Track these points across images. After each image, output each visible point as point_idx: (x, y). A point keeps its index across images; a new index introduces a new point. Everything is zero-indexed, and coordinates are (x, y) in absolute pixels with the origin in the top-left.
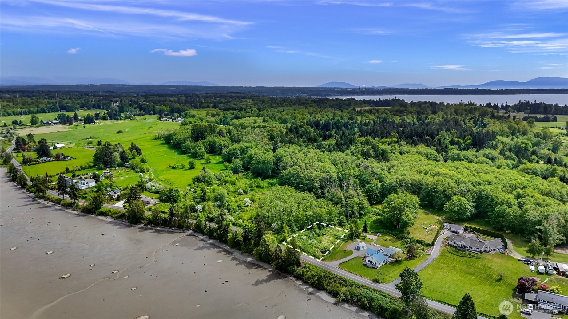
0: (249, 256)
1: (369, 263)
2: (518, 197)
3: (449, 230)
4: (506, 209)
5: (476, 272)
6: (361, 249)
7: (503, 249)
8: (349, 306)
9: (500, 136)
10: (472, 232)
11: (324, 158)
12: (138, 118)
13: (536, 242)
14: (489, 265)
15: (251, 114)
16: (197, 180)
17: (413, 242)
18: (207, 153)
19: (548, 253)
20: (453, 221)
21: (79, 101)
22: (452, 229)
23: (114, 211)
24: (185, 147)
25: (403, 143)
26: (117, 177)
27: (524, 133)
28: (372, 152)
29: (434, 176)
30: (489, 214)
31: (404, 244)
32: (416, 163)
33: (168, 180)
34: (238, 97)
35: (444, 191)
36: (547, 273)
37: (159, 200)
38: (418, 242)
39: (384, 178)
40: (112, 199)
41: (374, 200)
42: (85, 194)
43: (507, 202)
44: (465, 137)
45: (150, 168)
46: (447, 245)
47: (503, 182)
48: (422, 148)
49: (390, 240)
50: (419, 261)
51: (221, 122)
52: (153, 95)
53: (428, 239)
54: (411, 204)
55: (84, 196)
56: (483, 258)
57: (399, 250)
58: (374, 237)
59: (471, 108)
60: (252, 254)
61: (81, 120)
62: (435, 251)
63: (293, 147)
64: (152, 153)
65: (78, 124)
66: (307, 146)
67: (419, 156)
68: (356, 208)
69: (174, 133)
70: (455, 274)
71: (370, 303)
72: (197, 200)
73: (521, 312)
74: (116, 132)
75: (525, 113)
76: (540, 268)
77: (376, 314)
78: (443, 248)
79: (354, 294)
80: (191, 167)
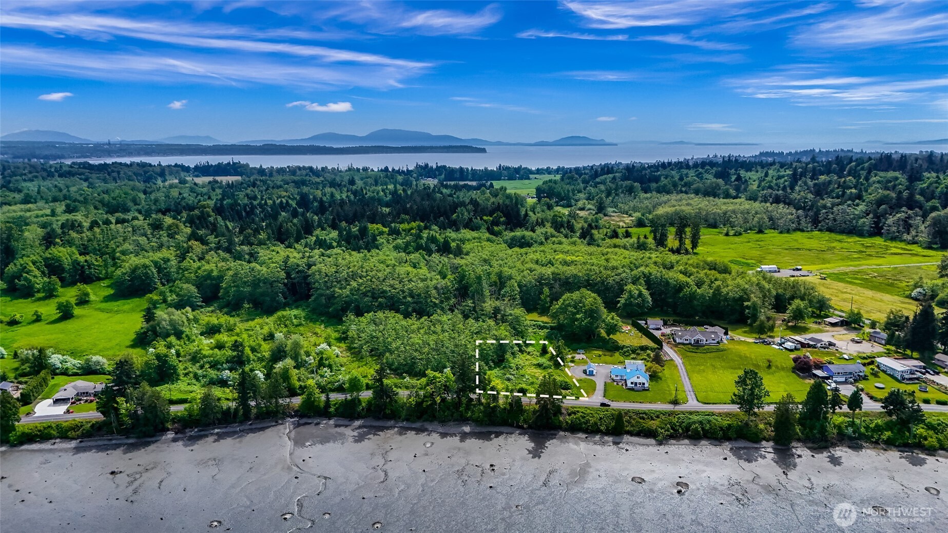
1: (633, 385)
6: (594, 373)
14: (743, 354)
22: (652, 326)
36: (796, 349)
46: (676, 345)
49: (605, 355)
50: (670, 369)
56: (729, 349)
57: (639, 362)
62: (674, 355)
76: (789, 345)
77: (716, 439)
78: (676, 349)
79: (674, 424)
80: (66, 314)
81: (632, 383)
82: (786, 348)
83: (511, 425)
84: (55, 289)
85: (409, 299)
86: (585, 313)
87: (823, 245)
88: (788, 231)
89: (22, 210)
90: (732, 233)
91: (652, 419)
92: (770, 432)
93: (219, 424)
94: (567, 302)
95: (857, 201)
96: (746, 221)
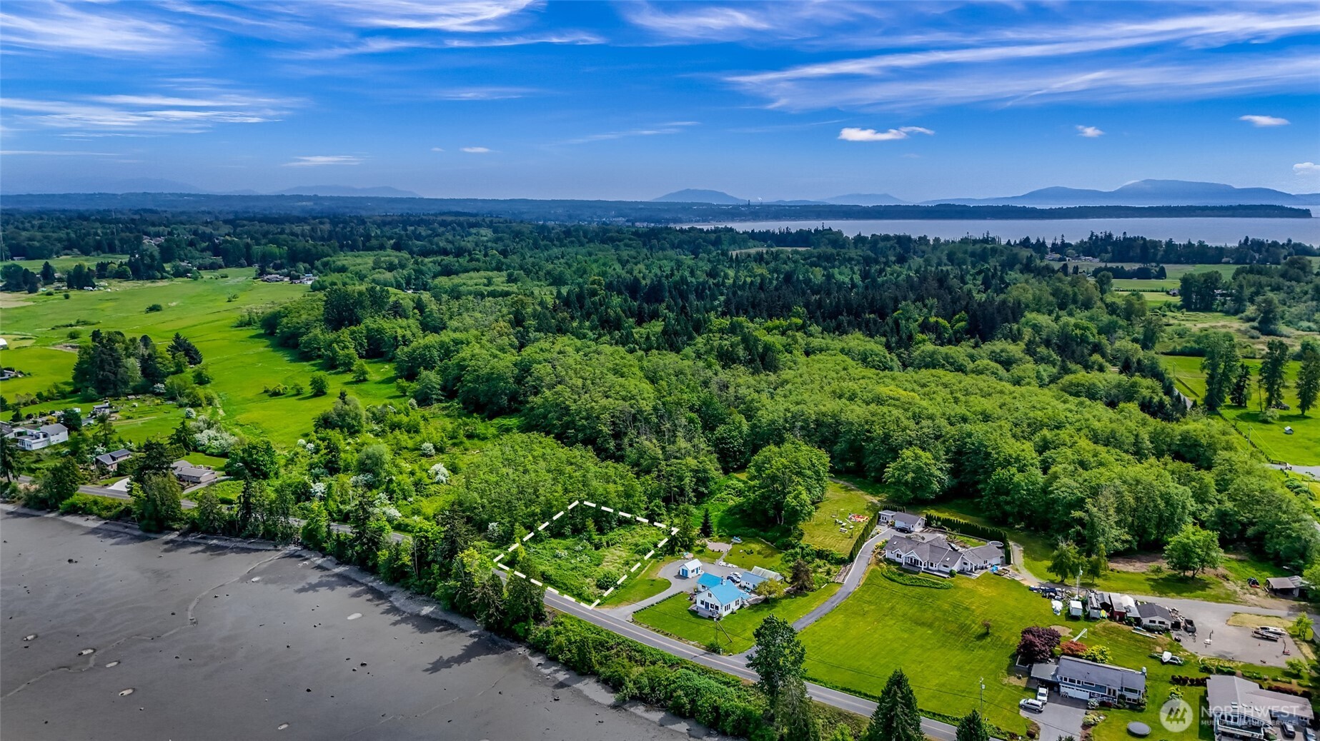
0: (427, 603)
1: (704, 607)
2: (1043, 447)
3: (892, 526)
4: (1013, 475)
5: (937, 619)
6: (690, 575)
7: (1002, 565)
8: (647, 711)
9: (1033, 311)
10: (940, 529)
11: (631, 365)
12: (206, 275)
13: (1068, 548)
14: (967, 603)
15: (481, 264)
16: (325, 422)
17: (808, 555)
18: (361, 357)
19: (1094, 571)
20: (903, 504)
21: (62, 234)
22: (899, 524)
23: (106, 504)
24: (309, 343)
25: (815, 328)
26: (129, 418)
27: (1087, 305)
28: (741, 352)
29: (868, 404)
30: (980, 486)
31: (789, 561)
32: (835, 375)
33: (255, 425)
34: (460, 224)
35: (887, 436)
36: (1088, 618)
37: (224, 473)
38: (820, 554)
39: (758, 409)
40: (103, 471)
41: (731, 460)
42: (36, 462)
43: (1017, 460)
44: (954, 314)
45: (215, 395)
46: (880, 561)
47: (1016, 414)
48: (856, 340)
49: (759, 553)
50: (815, 599)
51: (408, 283)
52: (251, 219)
53: (841, 548)
54: (809, 469)
55: (33, 466)
56: (956, 587)
57: (773, 574)
58: (724, 547)
59: (984, 250)
60: (434, 597)
61: (60, 280)
62: (854, 575)
63: (563, 341)
64: (227, 359)
65: (52, 290)
66: (597, 339)
67: (845, 358)
68: (688, 481)
69: (286, 309)
70: (891, 626)
71: (693, 702)
72: (316, 471)
73: (1021, 706)
74: (144, 309)
75: (1102, 260)
76: (1072, 605)
78: (873, 567)
80: (317, 391)
82: (1067, 612)
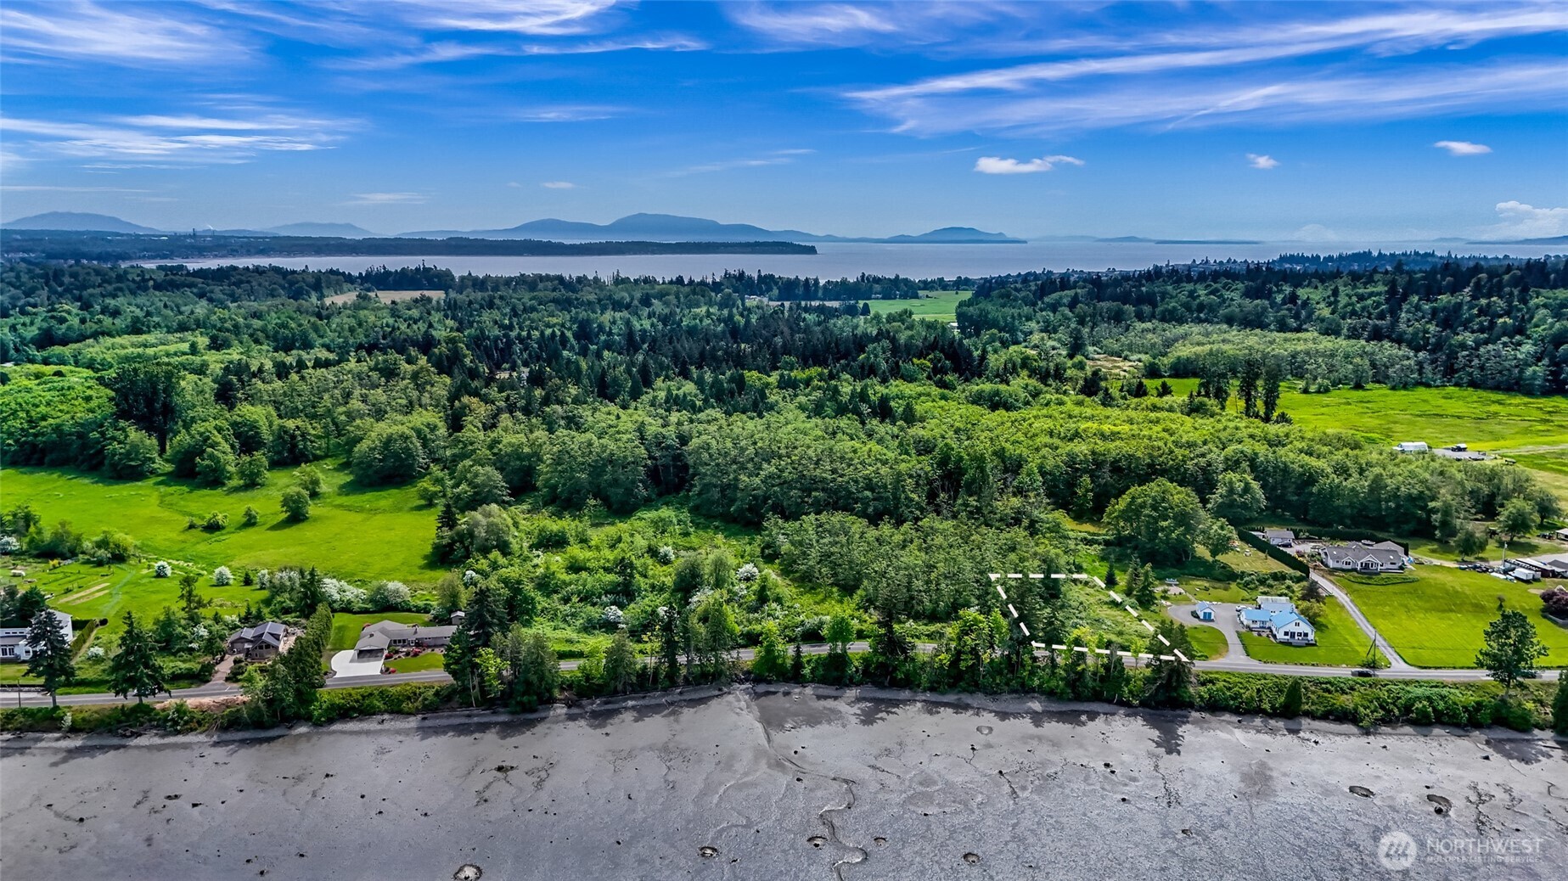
1: (1288, 637)
5: (1448, 605)
14: (1449, 588)
22: (1274, 541)
36: (1535, 579)
46: (1331, 571)
56: (1422, 578)
62: (1330, 587)
76: (1521, 572)
77: (1458, 725)
78: (1331, 578)
79: (1384, 701)
80: (295, 516)
81: (1286, 634)
82: (1516, 578)
83: (1109, 701)
84: (258, 474)
85: (868, 493)
86: (1174, 518)
87: (1479, 410)
88: (1405, 387)
89: (133, 345)
90: (1313, 388)
91: (1344, 692)
92: (1548, 714)
93: (633, 691)
94: (1139, 501)
95: (1518, 337)
96: (1331, 369)
